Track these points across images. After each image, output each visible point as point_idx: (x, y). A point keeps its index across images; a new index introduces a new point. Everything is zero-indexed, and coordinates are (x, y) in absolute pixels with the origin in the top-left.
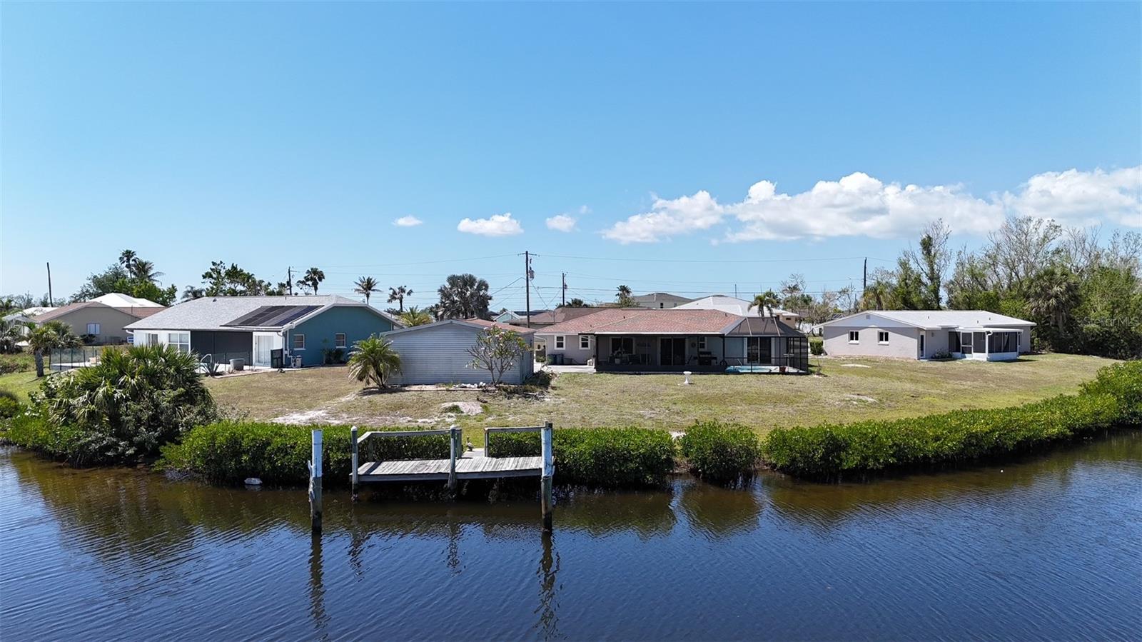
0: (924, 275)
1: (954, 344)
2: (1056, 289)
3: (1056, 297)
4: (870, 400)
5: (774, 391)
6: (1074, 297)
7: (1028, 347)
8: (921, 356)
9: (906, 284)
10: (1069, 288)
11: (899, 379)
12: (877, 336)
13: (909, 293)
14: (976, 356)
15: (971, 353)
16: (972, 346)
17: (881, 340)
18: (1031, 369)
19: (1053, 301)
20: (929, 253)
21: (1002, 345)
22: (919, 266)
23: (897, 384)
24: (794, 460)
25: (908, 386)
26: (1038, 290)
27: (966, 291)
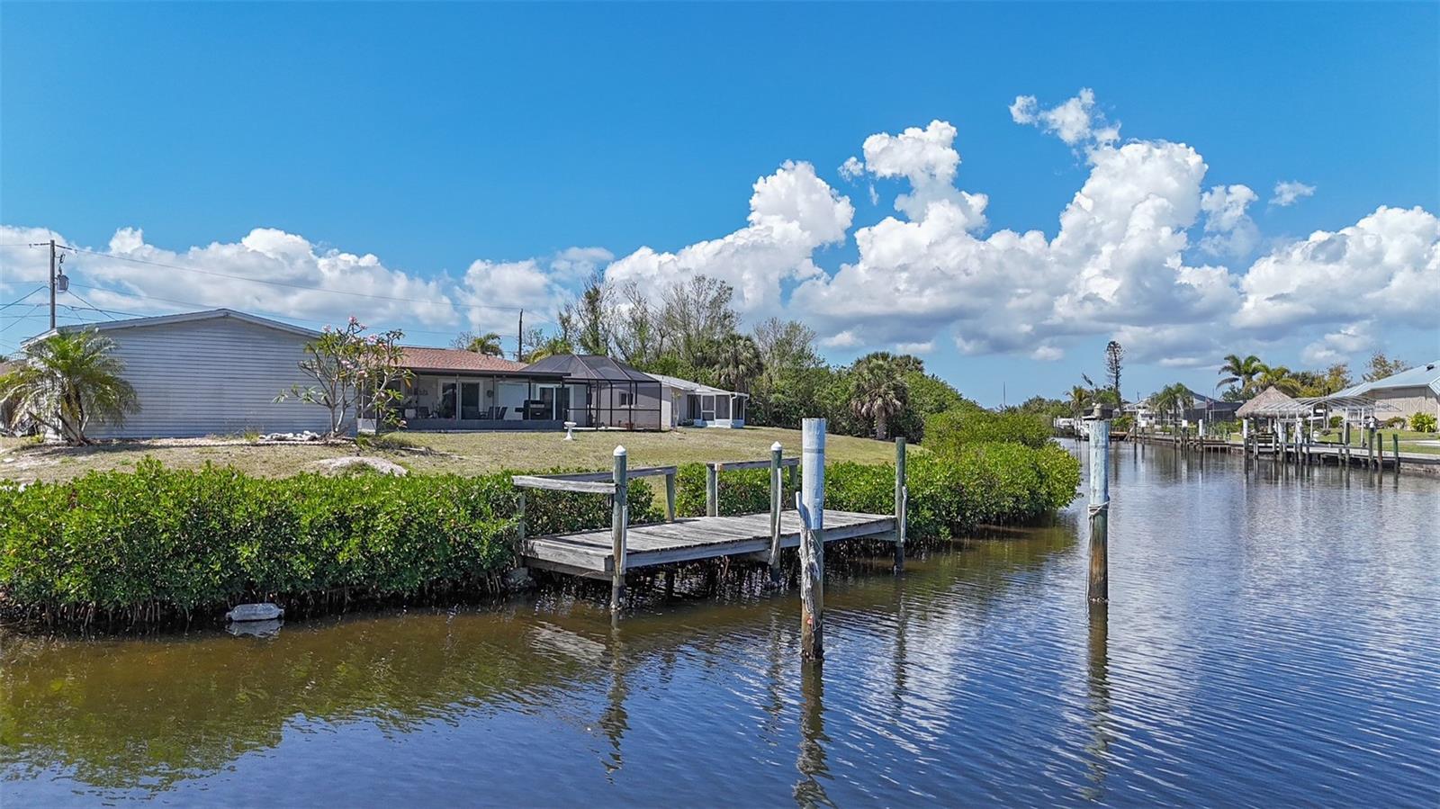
1: (688, 410)
14: (718, 423)
15: (713, 420)
16: (714, 411)
20: (594, 309)
22: (584, 324)
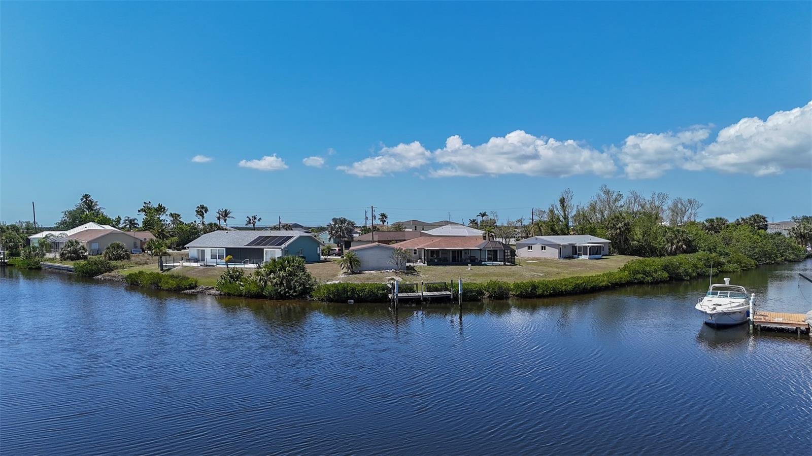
0: (561, 216)
1: (573, 252)
2: (620, 225)
3: (620, 229)
4: (541, 275)
5: (505, 272)
6: (628, 228)
7: (607, 252)
8: (560, 257)
9: (552, 221)
10: (625, 224)
11: (551, 267)
12: (540, 248)
13: (554, 225)
14: (583, 257)
15: (581, 256)
16: (582, 252)
17: (542, 249)
18: (606, 263)
19: (618, 231)
20: (563, 205)
21: (595, 252)
22: (559, 212)
23: (551, 269)
24: (521, 292)
25: (555, 270)
26: (612, 225)
27: (581, 225)
